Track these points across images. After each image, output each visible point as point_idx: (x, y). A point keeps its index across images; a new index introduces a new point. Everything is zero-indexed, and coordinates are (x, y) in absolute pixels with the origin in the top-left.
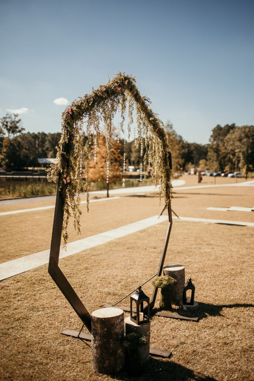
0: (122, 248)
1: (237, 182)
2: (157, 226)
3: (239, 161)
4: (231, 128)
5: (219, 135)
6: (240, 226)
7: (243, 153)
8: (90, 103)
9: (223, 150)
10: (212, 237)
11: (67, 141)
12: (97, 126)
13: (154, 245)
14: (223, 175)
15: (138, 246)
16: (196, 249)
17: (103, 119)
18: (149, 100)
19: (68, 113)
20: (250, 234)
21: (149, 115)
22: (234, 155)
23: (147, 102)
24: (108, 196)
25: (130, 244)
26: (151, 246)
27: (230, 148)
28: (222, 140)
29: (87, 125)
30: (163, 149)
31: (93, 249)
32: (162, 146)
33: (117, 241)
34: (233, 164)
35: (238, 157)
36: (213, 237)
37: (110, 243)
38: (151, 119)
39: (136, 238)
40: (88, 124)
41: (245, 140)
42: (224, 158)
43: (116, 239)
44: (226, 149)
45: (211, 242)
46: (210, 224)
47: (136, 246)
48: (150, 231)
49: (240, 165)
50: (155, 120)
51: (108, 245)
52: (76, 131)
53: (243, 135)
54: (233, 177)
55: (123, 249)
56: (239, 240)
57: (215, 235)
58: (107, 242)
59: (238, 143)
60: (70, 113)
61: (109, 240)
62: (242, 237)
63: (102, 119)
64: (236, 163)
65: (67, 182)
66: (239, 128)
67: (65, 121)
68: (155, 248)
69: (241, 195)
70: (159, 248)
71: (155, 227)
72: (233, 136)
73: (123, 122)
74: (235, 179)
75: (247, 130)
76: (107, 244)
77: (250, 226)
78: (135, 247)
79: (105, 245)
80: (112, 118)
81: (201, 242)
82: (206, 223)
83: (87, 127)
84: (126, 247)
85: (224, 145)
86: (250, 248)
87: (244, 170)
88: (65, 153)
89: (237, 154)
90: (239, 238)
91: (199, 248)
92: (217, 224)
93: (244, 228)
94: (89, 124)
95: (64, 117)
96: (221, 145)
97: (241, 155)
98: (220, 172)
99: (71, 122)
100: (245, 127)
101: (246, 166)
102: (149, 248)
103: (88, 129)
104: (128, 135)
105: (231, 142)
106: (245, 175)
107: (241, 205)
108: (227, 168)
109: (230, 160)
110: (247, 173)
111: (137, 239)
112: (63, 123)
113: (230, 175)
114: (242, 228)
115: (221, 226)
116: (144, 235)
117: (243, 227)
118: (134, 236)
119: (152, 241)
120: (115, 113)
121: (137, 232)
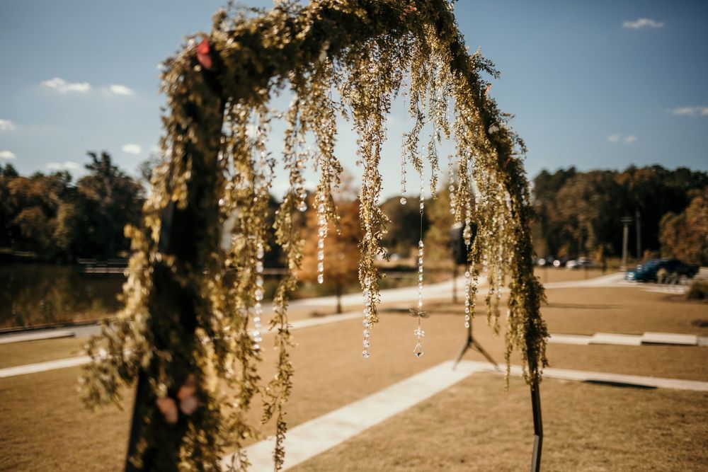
0: (382, 463)
1: (587, 278)
2: (454, 391)
3: (585, 238)
4: (567, 176)
5: (546, 188)
6: (642, 390)
7: (594, 222)
8: (301, 30)
9: (554, 217)
10: (591, 424)
11: (183, 196)
12: (331, 137)
13: (457, 449)
14: (557, 263)
15: (421, 455)
16: (564, 462)
17: (350, 110)
18: (491, 68)
19: (193, 59)
20: (677, 414)
21: (486, 114)
22: (575, 225)
23: (483, 75)
24: (339, 310)
25: (399, 447)
26: (451, 453)
27: (567, 213)
28: (552, 199)
29: (289, 132)
30: (519, 222)
31: (311, 465)
32: (517, 214)
33: (367, 437)
34: (574, 242)
35: (585, 230)
36: (593, 422)
37: (351, 445)
38: (493, 129)
39: (410, 427)
40: (290, 127)
41: (596, 197)
42: (557, 231)
43: (364, 432)
44: (559, 214)
45: (592, 440)
46: (570, 383)
47: (414, 453)
48: (441, 407)
49: (589, 244)
50: (503, 133)
51: (347, 449)
52: (234, 151)
53: (592, 188)
54: (576, 267)
55: (385, 465)
56: (659, 432)
57: (595, 418)
58: (345, 442)
59: (582, 204)
60: (206, 61)
61: (348, 434)
62: (661, 423)
63: (349, 113)
64: (580, 240)
65: (180, 412)
66: (583, 175)
67: (177, 97)
68: (463, 461)
69: (605, 307)
70: (474, 460)
71: (452, 395)
72: (573, 190)
73: (415, 131)
74: (582, 272)
75: (599, 178)
76: (343, 447)
77: (664, 389)
78: (413, 458)
79: (341, 453)
80: (383, 113)
81: (570, 441)
82: (562, 382)
83: (285, 136)
84: (391, 459)
85: (555, 208)
86: (698, 460)
87: (598, 255)
88: (170, 261)
89: (581, 225)
90: (657, 426)
91: (571, 460)
92: (586, 385)
93: (653, 395)
94: (294, 124)
95: (173, 77)
96: (550, 206)
97: (589, 226)
98: (550, 259)
99: (205, 102)
100: (595, 174)
101: (601, 248)
102: (448, 460)
103: (289, 146)
104: (430, 177)
105: (569, 202)
106: (601, 264)
107: (615, 330)
108: (563, 251)
109: (569, 236)
110: (603, 260)
111: (417, 431)
112: (168, 114)
113: (571, 264)
114: (647, 393)
115: (598, 389)
116: (430, 420)
117: (650, 391)
118: (407, 421)
119: (452, 438)
120: (392, 95)
121: (412, 409)
